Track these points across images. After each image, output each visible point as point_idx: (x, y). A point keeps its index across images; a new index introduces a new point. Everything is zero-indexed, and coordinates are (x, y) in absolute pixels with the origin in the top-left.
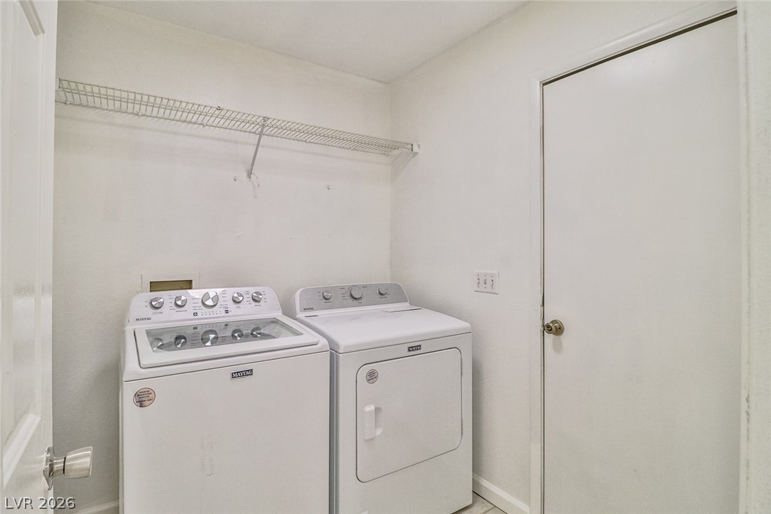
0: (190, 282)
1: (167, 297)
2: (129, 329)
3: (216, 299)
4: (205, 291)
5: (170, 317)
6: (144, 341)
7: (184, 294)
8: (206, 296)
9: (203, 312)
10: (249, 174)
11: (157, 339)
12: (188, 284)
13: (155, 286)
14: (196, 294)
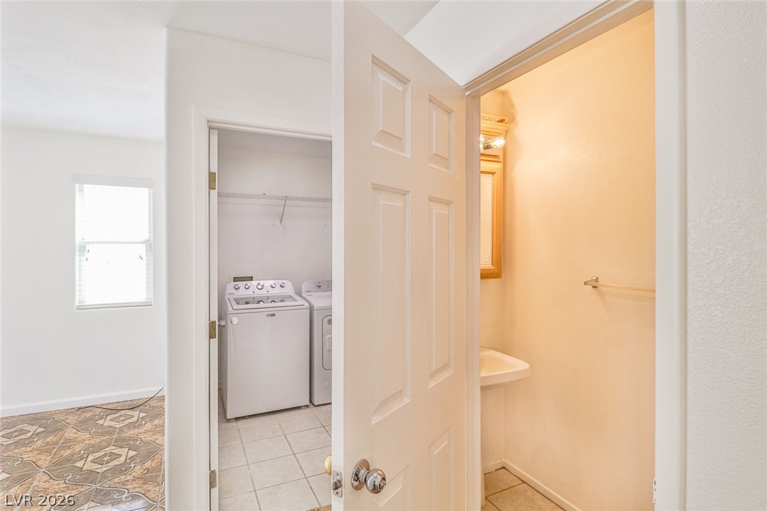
0: (252, 277)
1: (241, 284)
2: (226, 298)
3: (263, 286)
4: (258, 282)
5: (243, 293)
6: (234, 303)
7: (249, 283)
8: (259, 284)
9: (257, 292)
10: (281, 222)
11: (238, 301)
12: (251, 279)
13: (236, 279)
14: (254, 283)
